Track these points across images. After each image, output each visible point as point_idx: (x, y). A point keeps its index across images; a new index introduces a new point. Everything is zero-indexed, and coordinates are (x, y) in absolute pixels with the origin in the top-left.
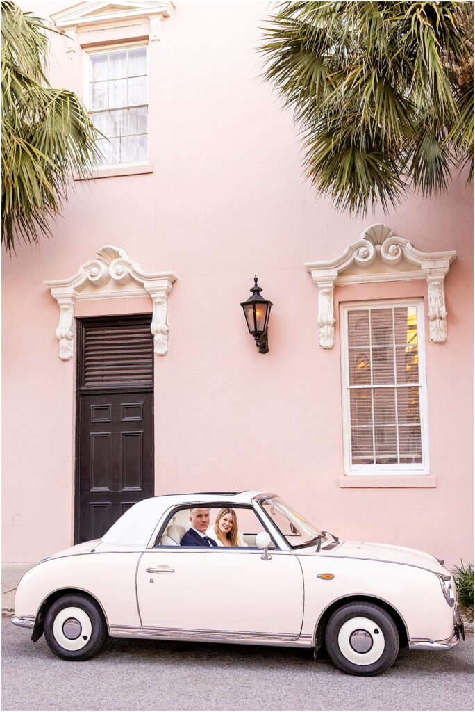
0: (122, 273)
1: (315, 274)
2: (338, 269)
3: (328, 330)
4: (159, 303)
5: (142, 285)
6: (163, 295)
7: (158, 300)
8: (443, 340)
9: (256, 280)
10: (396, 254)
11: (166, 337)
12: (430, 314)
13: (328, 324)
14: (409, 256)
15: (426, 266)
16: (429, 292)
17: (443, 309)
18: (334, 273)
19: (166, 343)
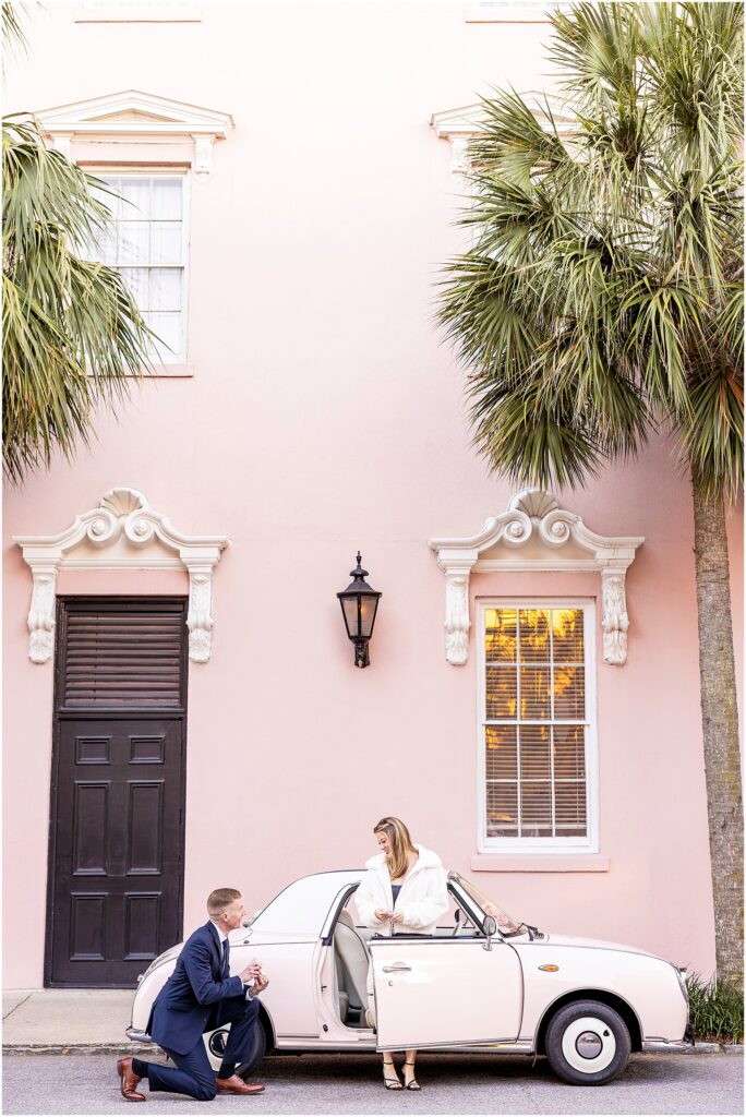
0: (144, 533)
1: (444, 555)
2: (478, 550)
3: (460, 637)
4: (202, 582)
5: (176, 553)
6: (209, 570)
7: (200, 578)
8: (622, 660)
9: (359, 559)
10: (563, 535)
11: (209, 635)
12: (607, 622)
13: (461, 629)
14: (580, 539)
15: (602, 555)
16: (604, 591)
17: (624, 617)
18: (472, 555)
19: (209, 644)
